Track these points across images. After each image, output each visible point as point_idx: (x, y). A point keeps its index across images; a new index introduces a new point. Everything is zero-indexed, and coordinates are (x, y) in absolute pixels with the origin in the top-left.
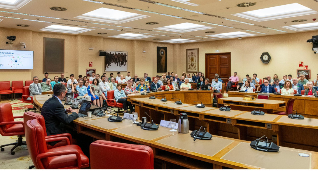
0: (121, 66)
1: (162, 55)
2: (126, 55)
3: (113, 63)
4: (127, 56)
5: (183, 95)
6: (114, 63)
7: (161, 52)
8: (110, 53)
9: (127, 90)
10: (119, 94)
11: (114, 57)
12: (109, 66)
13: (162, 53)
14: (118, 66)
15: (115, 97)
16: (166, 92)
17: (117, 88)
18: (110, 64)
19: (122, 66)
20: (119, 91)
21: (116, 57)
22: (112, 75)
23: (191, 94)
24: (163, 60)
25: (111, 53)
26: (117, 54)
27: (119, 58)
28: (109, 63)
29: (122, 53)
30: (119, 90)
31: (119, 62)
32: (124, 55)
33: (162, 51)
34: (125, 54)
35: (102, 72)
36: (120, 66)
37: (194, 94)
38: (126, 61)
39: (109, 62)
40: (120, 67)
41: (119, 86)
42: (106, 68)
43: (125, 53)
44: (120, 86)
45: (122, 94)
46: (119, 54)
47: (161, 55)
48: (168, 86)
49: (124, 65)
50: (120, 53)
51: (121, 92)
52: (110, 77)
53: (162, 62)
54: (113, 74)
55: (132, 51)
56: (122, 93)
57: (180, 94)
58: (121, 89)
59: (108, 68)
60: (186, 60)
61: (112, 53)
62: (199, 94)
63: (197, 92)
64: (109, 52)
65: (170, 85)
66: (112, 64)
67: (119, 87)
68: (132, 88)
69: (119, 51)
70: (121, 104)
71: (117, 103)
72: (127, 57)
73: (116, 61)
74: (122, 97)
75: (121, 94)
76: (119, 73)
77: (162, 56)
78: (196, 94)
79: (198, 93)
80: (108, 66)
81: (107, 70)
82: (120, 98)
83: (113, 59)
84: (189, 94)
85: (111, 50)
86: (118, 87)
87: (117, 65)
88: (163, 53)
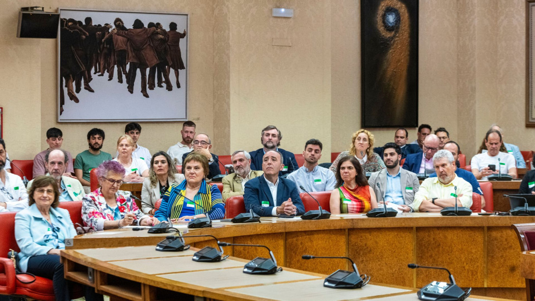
0: (148, 90)
1: (389, 29)
2: (180, 30)
3: (106, 74)
4: (183, 35)
5: (409, 242)
6: (111, 78)
7: (384, 17)
8: (88, 20)
9: (92, 209)
10: (41, 230)
11: (110, 40)
12: (83, 94)
13: (391, 18)
14: (131, 89)
15: (21, 245)
16: (312, 225)
17: (32, 201)
18: (89, 79)
19: (160, 92)
20: (39, 215)
21: (120, 42)
22: (97, 140)
23: (450, 235)
24: (396, 56)
25: (94, 23)
26: (129, 25)
27: (137, 50)
28: (82, 74)
29: (155, 19)
30: (42, 210)
31: (138, 71)
32: (168, 29)
33: (389, 10)
34: (173, 26)
35: (38, 126)
36: (144, 91)
37: (467, 233)
38: (179, 65)
39: (83, 68)
40: (146, 96)
41: (43, 191)
42: (62, 103)
43: (174, 19)
44: (50, 188)
45: (56, 230)
46: (138, 24)
47: (381, 29)
48: (347, 196)
49: (169, 88)
50: (146, 21)
51: (52, 220)
52: (87, 148)
53: (389, 73)
54: (101, 134)
55: (213, 10)
56: (56, 225)
57: (391, 235)
58: (55, 204)
59: (77, 101)
60: (524, 58)
61: (99, 20)
62: (494, 234)
63: (485, 224)
64: (81, 17)
65: (353, 186)
66: (98, 80)
67: (45, 194)
68: (122, 201)
69: (139, 8)
70: (40, 282)
71: (24, 278)
72: (182, 42)
73: (122, 65)
74: (53, 248)
75: (51, 232)
76: (133, 127)
77: (388, 35)
78: (479, 237)
79: (490, 228)
80: (78, 90)
81: (71, 110)
82: (44, 250)
83: (107, 56)
84: (440, 235)
85: (91, 7)
86: (37, 195)
87: (125, 84)
88: (398, 20)
